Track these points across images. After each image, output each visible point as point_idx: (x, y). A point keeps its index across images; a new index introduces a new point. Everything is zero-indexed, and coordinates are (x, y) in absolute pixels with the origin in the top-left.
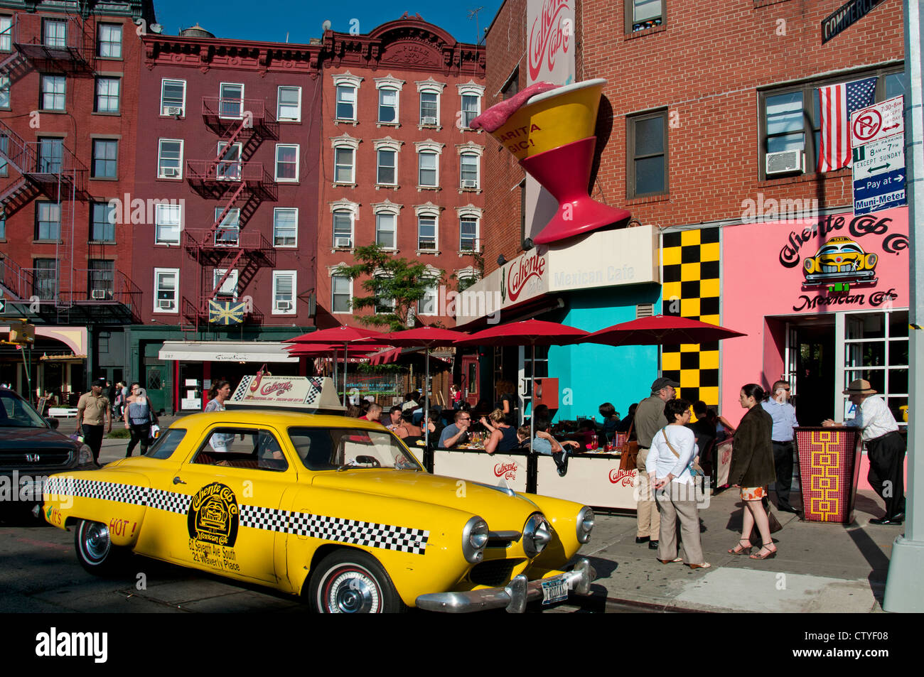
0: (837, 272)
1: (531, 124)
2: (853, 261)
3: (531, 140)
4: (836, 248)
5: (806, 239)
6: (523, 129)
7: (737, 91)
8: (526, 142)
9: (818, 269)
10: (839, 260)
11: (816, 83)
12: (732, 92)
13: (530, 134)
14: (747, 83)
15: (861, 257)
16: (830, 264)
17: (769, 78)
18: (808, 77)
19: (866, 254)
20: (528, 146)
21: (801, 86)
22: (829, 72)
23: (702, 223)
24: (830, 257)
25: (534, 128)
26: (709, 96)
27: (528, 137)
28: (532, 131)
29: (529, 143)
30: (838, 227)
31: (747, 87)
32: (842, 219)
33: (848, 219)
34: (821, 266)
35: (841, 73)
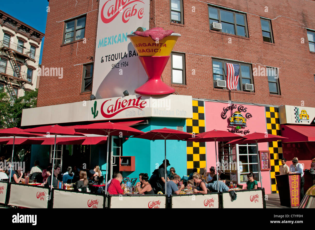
0: (238, 123)
1: (165, 43)
2: (241, 119)
3: (160, 50)
4: (237, 115)
5: (228, 110)
6: (161, 44)
7: (206, 56)
8: (158, 50)
9: (233, 121)
10: (238, 119)
11: (225, 61)
12: (205, 56)
13: (162, 47)
14: (210, 55)
15: (243, 119)
16: (236, 119)
17: (215, 55)
18: (225, 59)
19: (244, 118)
20: (158, 52)
21: (222, 61)
22: (229, 59)
23: (199, 99)
24: (236, 117)
25: (165, 45)
26: (198, 55)
27: (161, 48)
28: (163, 46)
29: (159, 51)
30: (235, 108)
31: (209, 56)
32: (236, 105)
33: (238, 106)
34: (234, 120)
35: (232, 60)
